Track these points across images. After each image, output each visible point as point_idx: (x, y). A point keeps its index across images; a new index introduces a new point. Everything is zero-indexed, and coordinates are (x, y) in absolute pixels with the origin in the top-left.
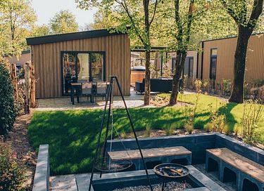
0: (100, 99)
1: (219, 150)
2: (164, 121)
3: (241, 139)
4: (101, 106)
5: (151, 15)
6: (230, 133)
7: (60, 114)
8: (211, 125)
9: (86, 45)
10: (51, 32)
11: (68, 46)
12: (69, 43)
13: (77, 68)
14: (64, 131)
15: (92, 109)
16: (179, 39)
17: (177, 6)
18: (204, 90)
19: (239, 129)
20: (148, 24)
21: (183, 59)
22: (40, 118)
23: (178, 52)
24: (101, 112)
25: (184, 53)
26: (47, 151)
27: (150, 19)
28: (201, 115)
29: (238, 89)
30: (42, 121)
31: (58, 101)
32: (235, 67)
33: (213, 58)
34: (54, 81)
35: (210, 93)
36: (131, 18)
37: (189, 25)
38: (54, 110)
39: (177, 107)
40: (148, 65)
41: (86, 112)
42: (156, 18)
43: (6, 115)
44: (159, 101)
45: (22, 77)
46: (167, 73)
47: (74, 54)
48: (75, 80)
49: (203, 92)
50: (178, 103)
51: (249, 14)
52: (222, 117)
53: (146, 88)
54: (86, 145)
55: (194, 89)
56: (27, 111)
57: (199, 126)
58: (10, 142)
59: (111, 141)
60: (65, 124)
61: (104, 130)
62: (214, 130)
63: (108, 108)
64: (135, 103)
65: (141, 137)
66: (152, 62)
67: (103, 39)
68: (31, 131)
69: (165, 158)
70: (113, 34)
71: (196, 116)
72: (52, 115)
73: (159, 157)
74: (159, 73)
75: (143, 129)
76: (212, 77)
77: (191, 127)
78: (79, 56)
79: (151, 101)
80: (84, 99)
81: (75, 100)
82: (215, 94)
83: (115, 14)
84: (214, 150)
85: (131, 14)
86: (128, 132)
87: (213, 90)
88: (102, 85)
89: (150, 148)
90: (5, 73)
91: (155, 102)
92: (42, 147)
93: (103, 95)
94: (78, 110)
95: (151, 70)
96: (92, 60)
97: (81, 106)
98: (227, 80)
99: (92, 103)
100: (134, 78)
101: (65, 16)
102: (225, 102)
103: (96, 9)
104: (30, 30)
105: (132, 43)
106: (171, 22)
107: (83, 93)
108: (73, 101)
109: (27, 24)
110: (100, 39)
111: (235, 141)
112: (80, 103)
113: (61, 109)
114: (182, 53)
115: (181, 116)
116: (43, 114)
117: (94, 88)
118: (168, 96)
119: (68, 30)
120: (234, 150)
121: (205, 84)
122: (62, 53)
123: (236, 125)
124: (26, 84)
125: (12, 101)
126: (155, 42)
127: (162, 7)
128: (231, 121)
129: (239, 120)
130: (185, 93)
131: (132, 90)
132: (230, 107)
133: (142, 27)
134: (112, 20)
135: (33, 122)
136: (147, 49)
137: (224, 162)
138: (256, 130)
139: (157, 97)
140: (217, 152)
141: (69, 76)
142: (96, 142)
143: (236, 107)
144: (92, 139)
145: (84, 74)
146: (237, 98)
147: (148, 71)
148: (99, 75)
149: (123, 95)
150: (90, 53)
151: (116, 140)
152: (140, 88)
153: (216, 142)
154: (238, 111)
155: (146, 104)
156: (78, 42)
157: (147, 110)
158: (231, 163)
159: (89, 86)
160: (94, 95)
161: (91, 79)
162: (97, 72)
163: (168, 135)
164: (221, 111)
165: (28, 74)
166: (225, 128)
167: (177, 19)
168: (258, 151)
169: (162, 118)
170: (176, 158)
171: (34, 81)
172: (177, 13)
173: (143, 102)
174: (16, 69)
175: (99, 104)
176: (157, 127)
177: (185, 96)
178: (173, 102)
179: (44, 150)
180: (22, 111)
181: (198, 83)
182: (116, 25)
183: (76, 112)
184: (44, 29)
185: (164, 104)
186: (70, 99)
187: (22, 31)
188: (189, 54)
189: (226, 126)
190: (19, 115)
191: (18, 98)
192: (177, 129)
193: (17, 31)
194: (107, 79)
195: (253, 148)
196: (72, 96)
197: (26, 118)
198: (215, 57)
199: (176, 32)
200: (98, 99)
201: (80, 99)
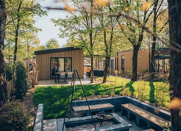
0: (70, 80)
1: (127, 104)
2: (101, 91)
3: (137, 99)
4: (69, 84)
5: (93, 41)
6: (132, 96)
7: (50, 88)
8: (123, 93)
9: (63, 54)
10: (46, 48)
11: (55, 55)
12: (54, 54)
13: (58, 65)
14: (51, 96)
15: (66, 85)
16: (107, 52)
17: (105, 37)
18: (119, 75)
19: (136, 94)
20: (92, 45)
21: (109, 61)
22: (39, 90)
23: (106, 58)
24: (69, 87)
25: (109, 58)
26: (42, 107)
27: (93, 43)
28: (118, 87)
29: (135, 74)
30: (40, 92)
31: (48, 81)
32: (133, 64)
33: (123, 60)
34: (47, 71)
35: (122, 77)
36: (84, 42)
37: (111, 45)
38: (46, 86)
39: (106, 84)
40: (92, 64)
41: (62, 87)
42: (95, 41)
43: (22, 89)
44: (98, 81)
45: (31, 70)
46: (101, 68)
47: (57, 58)
48: (57, 71)
49: (119, 76)
50: (107, 82)
51: (137, 40)
52: (128, 88)
53: (91, 74)
54: (62, 103)
55: (114, 75)
56: (33, 87)
57: (117, 93)
58: (24, 103)
59: (75, 101)
60: (52, 93)
61: (71, 96)
62: (125, 95)
63: (72, 85)
64: (86, 82)
65: (89, 99)
66: (94, 62)
67: (71, 51)
68: (34, 97)
69: (101, 109)
70: (75, 49)
71: (116, 88)
72: (46, 88)
73: (98, 109)
74: (98, 67)
75: (90, 95)
76: (123, 69)
77: (113, 93)
78: (59, 59)
79: (94, 81)
80: (62, 80)
81: (57, 81)
82: (124, 77)
83: (77, 40)
84: (125, 105)
85: (84, 40)
86: (83, 97)
87: (123, 75)
88: (70, 74)
89: (94, 104)
90: (23, 68)
91: (96, 81)
92: (40, 105)
93: (71, 79)
94: (58, 86)
95: (94, 66)
96: (65, 61)
97: (60, 84)
98: (129, 69)
99: (65, 82)
100: (86, 70)
101: (53, 41)
102: (129, 80)
103: (68, 38)
104: (36, 47)
105: (85, 53)
106: (103, 43)
107: (61, 77)
108: (56, 81)
109: (35, 45)
110: (69, 51)
111: (135, 100)
112: (59, 82)
113: (50, 85)
114: (108, 58)
115: (108, 88)
116: (41, 88)
117: (66, 75)
118: (102, 78)
119: (54, 47)
120: (134, 104)
121: (119, 72)
122: (51, 58)
123: (135, 92)
124: (33, 73)
125: (26, 82)
126: (95, 53)
127: (98, 37)
128: (132, 90)
129: (136, 89)
130: (110, 77)
131: (85, 75)
132: (131, 83)
133: (89, 46)
134: (75, 43)
135: (36, 92)
136: (92, 56)
137: (130, 111)
138: (144, 94)
139: (97, 79)
140: (126, 106)
141: (54, 69)
142: (67, 102)
143: (134, 83)
144: (65, 100)
145: (62, 68)
146: (134, 78)
147: (92, 67)
148: (69, 68)
149: (80, 78)
150: (65, 58)
151: (77, 101)
152: (89, 74)
153: (126, 100)
154: (135, 85)
155: (91, 83)
157: (92, 85)
158: (133, 111)
159: (64, 74)
160: (66, 78)
161: (65, 71)
162: (68, 67)
163: (102, 97)
164: (128, 85)
165: (34, 68)
166: (129, 93)
167: (105, 42)
168: (146, 104)
169: (100, 89)
170: (107, 109)
171: (37, 72)
172: (105, 40)
173: (90, 82)
174: (29, 66)
175: (69, 83)
176: (97, 94)
177: (110, 78)
178: (104, 81)
179: (41, 106)
180: (31, 87)
181: (116, 72)
182: (77, 45)
183: (58, 87)
184: (43, 47)
185: (100, 83)
186: (54, 80)
187: (33, 48)
188: (112, 58)
189: (130, 93)
190: (29, 89)
191: (29, 80)
192: (106, 95)
193: (30, 48)
194: (73, 71)
195: (143, 103)
196: (55, 79)
197: (32, 90)
198: (124, 60)
199: (105, 48)
200: (68, 80)
201: (59, 80)
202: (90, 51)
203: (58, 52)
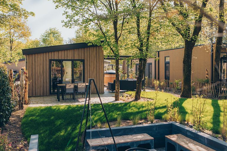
0: (81, 96)
1: (175, 136)
2: (131, 114)
3: (191, 127)
4: (82, 102)
5: (119, 32)
6: (183, 121)
7: (49, 109)
8: (168, 116)
9: (70, 54)
10: (42, 45)
11: (56, 56)
13: (62, 72)
14: (52, 123)
15: (74, 105)
16: (141, 50)
17: (138, 26)
18: (161, 88)
19: (190, 119)
20: (117, 39)
21: (144, 65)
22: (31, 113)
23: (141, 60)
24: (81, 107)
25: (145, 60)
26: (37, 141)
27: (118, 35)
28: (160, 108)
29: (187, 87)
30: (32, 115)
31: (46, 99)
32: (184, 70)
33: (167, 64)
34: (44, 82)
35: (166, 91)
36: (104, 34)
37: (148, 39)
38: (43, 106)
39: (141, 102)
40: (117, 69)
41: (70, 107)
42: (123, 33)
43: (3, 111)
44: (127, 97)
45: (18, 79)
46: (132, 76)
47: (60, 61)
48: (61, 82)
49: (161, 90)
50: (141, 99)
51: (192, 31)
52: (176, 109)
53: (116, 87)
54: (70, 134)
55: (153, 87)
56: (21, 107)
57: (159, 117)
59: (91, 130)
60: (52, 118)
61: (84, 121)
62: (170, 119)
63: (87, 103)
64: (108, 99)
65: (114, 127)
66: (121, 67)
67: (83, 50)
68: (23, 124)
69: (133, 143)
70: (90, 46)
71: (156, 108)
72: (42, 110)
73: (127, 143)
74: (126, 75)
75: (115, 120)
76: (167, 78)
77: (152, 118)
78: (64, 63)
79: (121, 97)
80: (68, 97)
81: (61, 97)
82: (170, 91)
83: (92, 31)
84: (171, 136)
85: (104, 31)
86: (103, 123)
87: (168, 87)
88: (82, 85)
89: (120, 135)
90: (4, 76)
91: (124, 98)
92: (33, 137)
93: (82, 94)
94: (63, 106)
95: (120, 73)
96: (74, 66)
97: (65, 102)
98: (178, 79)
99: (74, 100)
100: (107, 80)
101: (53, 33)
102: (177, 97)
103: (77, 28)
104: (26, 43)
105: (106, 53)
106: (134, 37)
107: (67, 92)
108: (58, 98)
109: (23, 38)
110: (80, 50)
111: (187, 128)
112: (64, 100)
113: (49, 105)
114: (143, 60)
115: (144, 109)
116: (35, 109)
117: (76, 88)
118: (133, 93)
119: (55, 43)
120: (187, 136)
121: (162, 84)
122: (50, 61)
123: (187, 115)
124: (21, 86)
125: (9, 99)
126: (122, 52)
127: (127, 26)
128: (183, 112)
129: (189, 111)
130: (147, 90)
131: (105, 89)
132: (181, 101)
133: (113, 41)
134: (89, 36)
135: (26, 116)
136: (117, 58)
137: (180, 146)
138: (203, 119)
139: (125, 94)
140: (173, 138)
141: (55, 79)
142: (77, 131)
143: (186, 102)
144: (74, 129)
145: (68, 77)
146: (187, 93)
147: (117, 74)
148: (79, 78)
149: (99, 93)
150: (73, 61)
151: (93, 130)
152: (112, 87)
153: (173, 129)
154: (189, 104)
155: (117, 99)
156: (63, 52)
157: (117, 104)
158: (186, 146)
159: (72, 86)
160: (75, 94)
161: (73, 81)
162: (78, 75)
163: (134, 124)
164: (175, 104)
165: (23, 77)
166: (178, 117)
167: (139, 35)
168: (206, 136)
169: (130, 111)
170: (142, 143)
171: (28, 83)
172: (138, 31)
173: (114, 99)
174: (13, 73)
175: (80, 100)
176: (126, 118)
177: (147, 93)
178: (137, 98)
179: (34, 140)
180: (17, 107)
181: (156, 83)
182: (92, 39)
183: (62, 108)
184: (37, 43)
185: (130, 100)
186: (56, 97)
187: (19, 43)
188: (149, 61)
189: (180, 117)
190: (14, 111)
191: (14, 97)
192: (141, 119)
193: (15, 44)
194: (86, 81)
195: (201, 134)
196: (58, 94)
197: (20, 113)
198: (169, 63)
199: (138, 44)
200: (79, 96)
201: (64, 96)
202: (114, 49)
203: (62, 50)
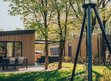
9: (12, 38)
12: (3, 37)
15: (16, 73)
16: (61, 34)
36: (38, 22)
41: (12, 75)
53: (46, 60)
78: (8, 44)
80: (11, 67)
81: (5, 68)
99: (15, 69)
107: (10, 63)
110: (19, 35)
112: (8, 70)
117: (17, 61)
150: (14, 42)
152: (40, 61)
156: (7, 36)
159: (14, 59)
175: (20, 70)
183: (6, 75)
185: (56, 69)
186: (2, 68)
196: (3, 66)
200: (19, 67)
201: (8, 67)
203: (6, 35)
